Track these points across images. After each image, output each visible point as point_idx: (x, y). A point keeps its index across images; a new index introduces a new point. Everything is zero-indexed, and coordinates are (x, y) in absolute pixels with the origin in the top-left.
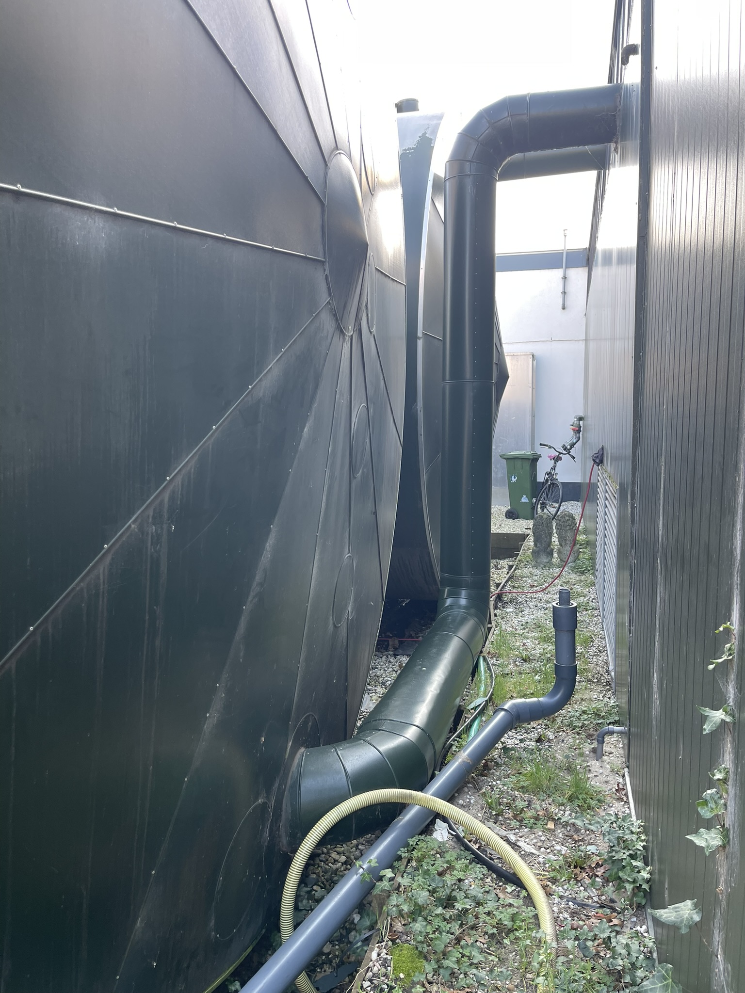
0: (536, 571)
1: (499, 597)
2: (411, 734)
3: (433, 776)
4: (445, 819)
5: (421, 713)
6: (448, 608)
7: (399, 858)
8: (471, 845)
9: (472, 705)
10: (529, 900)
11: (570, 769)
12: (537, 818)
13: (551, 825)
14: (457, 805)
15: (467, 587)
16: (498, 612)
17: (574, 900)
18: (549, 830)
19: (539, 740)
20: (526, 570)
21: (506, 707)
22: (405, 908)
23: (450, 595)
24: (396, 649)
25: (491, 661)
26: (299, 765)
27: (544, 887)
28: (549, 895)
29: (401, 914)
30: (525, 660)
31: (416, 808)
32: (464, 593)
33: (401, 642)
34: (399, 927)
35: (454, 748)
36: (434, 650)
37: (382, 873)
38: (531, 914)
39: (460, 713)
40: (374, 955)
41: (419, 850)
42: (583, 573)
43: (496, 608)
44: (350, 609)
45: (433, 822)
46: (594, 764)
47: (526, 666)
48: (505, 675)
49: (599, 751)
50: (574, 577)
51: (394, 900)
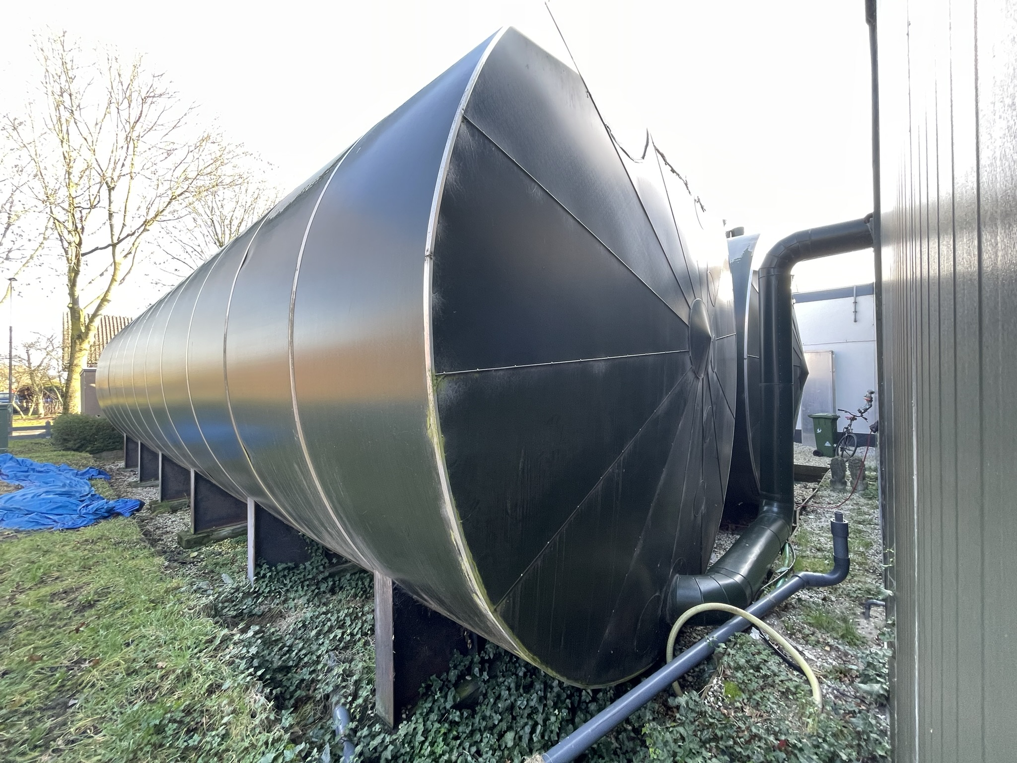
0: (832, 494)
1: (804, 508)
2: (738, 578)
3: (751, 604)
4: (757, 628)
5: (745, 569)
6: (764, 512)
7: (730, 641)
8: (774, 646)
9: (779, 571)
10: (807, 682)
11: (845, 620)
12: (818, 642)
13: (828, 648)
14: (766, 623)
15: (778, 501)
16: (802, 517)
17: (838, 690)
18: (826, 650)
19: (824, 599)
20: (825, 492)
21: (800, 575)
22: (732, 664)
23: (766, 504)
24: (733, 530)
25: (794, 547)
26: (676, 582)
27: (818, 678)
28: (821, 683)
29: (729, 667)
30: (818, 550)
31: (741, 618)
32: (775, 504)
33: (737, 527)
34: (728, 672)
35: (765, 592)
36: (754, 536)
37: (719, 644)
38: (808, 689)
39: (770, 574)
40: (715, 681)
41: (742, 639)
42: (870, 499)
43: (801, 514)
44: (703, 508)
45: (750, 628)
46: (863, 621)
47: (819, 554)
48: (803, 557)
49: (867, 614)
50: (863, 501)
51: (726, 658)
